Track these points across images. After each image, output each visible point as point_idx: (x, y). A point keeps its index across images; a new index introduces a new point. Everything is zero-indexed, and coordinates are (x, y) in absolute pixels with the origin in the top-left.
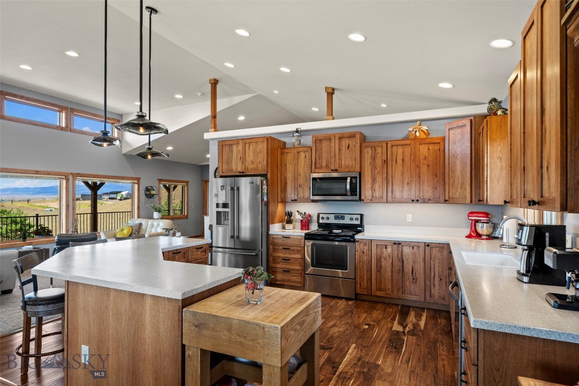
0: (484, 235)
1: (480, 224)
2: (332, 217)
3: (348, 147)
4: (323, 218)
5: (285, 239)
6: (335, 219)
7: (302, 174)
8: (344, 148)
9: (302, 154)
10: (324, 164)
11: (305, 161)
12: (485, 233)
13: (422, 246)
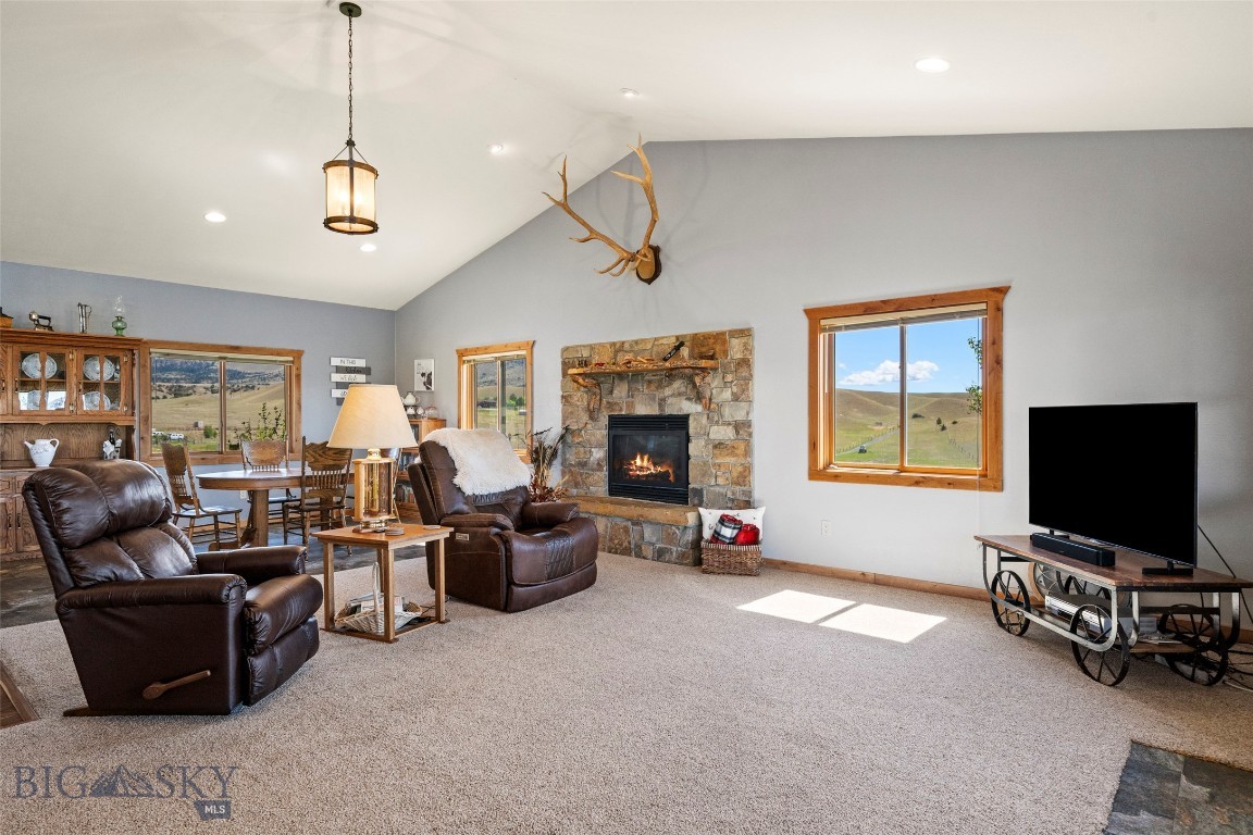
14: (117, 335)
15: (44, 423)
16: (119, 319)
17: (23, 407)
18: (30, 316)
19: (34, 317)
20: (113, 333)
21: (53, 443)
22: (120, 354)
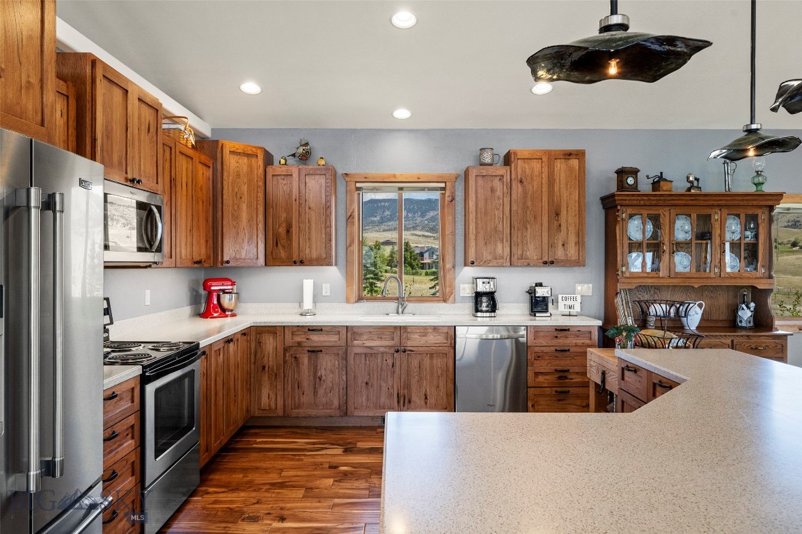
0: (229, 310)
1: (227, 296)
3: (149, 130)
8: (143, 127)
10: (115, 158)
12: (231, 308)
13: (239, 336)
14: (757, 191)
15: (696, 286)
16: (758, 173)
17: (679, 269)
18: (688, 178)
19: (691, 179)
20: (753, 189)
21: (700, 306)
22: (759, 212)
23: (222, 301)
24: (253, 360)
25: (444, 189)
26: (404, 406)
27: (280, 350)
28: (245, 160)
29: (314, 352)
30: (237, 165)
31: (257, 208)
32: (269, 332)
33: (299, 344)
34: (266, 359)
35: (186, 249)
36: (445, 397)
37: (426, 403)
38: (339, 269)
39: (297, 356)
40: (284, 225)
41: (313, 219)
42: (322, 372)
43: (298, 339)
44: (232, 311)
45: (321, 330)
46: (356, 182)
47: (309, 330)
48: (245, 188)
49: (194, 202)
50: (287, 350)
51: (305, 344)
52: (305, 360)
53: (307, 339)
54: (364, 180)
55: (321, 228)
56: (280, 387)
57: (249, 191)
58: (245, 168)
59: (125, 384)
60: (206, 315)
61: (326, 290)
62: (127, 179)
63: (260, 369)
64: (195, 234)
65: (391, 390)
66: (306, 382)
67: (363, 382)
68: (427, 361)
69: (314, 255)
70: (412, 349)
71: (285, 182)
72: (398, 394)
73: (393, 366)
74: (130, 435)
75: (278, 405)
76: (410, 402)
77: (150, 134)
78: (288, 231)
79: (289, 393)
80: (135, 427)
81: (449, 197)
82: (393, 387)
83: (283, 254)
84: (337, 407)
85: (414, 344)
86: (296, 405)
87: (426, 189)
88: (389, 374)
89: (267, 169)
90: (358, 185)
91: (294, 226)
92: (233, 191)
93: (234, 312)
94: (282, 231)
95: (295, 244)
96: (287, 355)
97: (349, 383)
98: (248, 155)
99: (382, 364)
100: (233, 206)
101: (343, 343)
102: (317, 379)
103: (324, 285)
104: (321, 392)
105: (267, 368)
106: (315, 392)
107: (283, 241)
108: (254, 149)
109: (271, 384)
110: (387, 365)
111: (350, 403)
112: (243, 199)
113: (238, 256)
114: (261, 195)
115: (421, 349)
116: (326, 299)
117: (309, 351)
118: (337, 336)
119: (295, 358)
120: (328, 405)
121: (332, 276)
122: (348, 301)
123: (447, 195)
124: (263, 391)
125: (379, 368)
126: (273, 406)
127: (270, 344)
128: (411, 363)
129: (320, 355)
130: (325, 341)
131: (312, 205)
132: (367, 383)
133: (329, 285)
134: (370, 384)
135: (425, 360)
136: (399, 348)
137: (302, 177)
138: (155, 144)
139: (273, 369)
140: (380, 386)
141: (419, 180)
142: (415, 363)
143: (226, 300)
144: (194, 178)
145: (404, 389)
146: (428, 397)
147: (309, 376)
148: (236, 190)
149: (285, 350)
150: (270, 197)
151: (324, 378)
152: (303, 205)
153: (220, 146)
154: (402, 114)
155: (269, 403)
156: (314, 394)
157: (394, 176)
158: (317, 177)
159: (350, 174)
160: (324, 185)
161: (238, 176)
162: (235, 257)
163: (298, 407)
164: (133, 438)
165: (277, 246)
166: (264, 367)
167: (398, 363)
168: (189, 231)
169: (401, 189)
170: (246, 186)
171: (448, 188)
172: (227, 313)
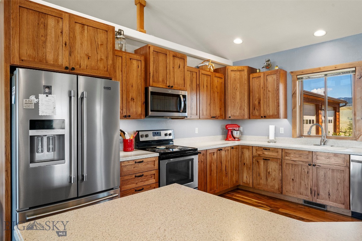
0: (236, 138)
1: (236, 132)
2: (150, 134)
3: (179, 67)
4: (142, 136)
5: (137, 164)
6: (154, 136)
7: (134, 85)
8: (176, 66)
9: (135, 62)
10: (161, 79)
11: (137, 71)
12: (237, 137)
23: (233, 134)
24: (240, 160)
25: (355, 71)
26: (315, 196)
27: (251, 157)
28: (238, 73)
29: (266, 160)
30: (235, 75)
31: (244, 94)
32: (246, 148)
33: (259, 155)
34: (245, 160)
35: (207, 112)
36: (342, 197)
37: (329, 198)
38: (289, 120)
39: (259, 161)
40: (257, 100)
41: (271, 96)
42: (270, 170)
43: (259, 153)
44: (238, 138)
45: (269, 149)
46: (297, 75)
47: (263, 149)
48: (238, 85)
49: (211, 93)
50: (254, 157)
51: (262, 156)
52: (262, 163)
53: (263, 153)
54: (302, 74)
55: (274, 100)
56: (251, 174)
57: (240, 86)
58: (238, 77)
59: (150, 158)
60: (227, 139)
61: (282, 130)
62: (166, 86)
63: (243, 164)
64: (212, 106)
65: (307, 186)
66: (263, 174)
67: (290, 178)
68: (329, 173)
69: (271, 114)
70: (320, 165)
71: (258, 80)
72: (311, 189)
73: (308, 173)
74: (153, 178)
75: (250, 182)
76: (318, 194)
77: (180, 69)
78: (259, 103)
79: (255, 177)
80: (156, 175)
81: (358, 75)
82: (308, 184)
83: (257, 113)
84: (277, 189)
85: (321, 162)
86: (258, 184)
87: (341, 73)
88: (306, 177)
89: (250, 76)
90: (298, 77)
91: (262, 100)
92: (233, 86)
93: (239, 139)
94: (257, 103)
95: (262, 109)
96: (254, 159)
97: (283, 178)
98: (240, 71)
99: (302, 171)
100: (233, 93)
101: (280, 157)
102: (268, 174)
103: (281, 128)
104: (269, 180)
105: (246, 164)
106: (267, 179)
107: (257, 107)
108: (243, 68)
109: (248, 172)
110: (305, 172)
111: (284, 189)
112: (237, 90)
113: (235, 115)
114: (246, 87)
115: (325, 165)
116: (282, 135)
117: (263, 159)
118: (277, 153)
119: (258, 161)
120: (273, 186)
121: (284, 124)
122: (293, 137)
123: (356, 75)
124: (244, 174)
125: (300, 173)
126: (248, 182)
127: (247, 154)
128: (319, 173)
129: (269, 162)
130: (271, 155)
131: (270, 90)
132: (293, 180)
133: (283, 128)
134: (295, 180)
135: (328, 173)
136: (311, 163)
137: (265, 77)
138: (183, 72)
139: (248, 165)
140: (301, 183)
141: (336, 69)
142: (322, 173)
143: (236, 134)
144: (212, 83)
145: (315, 187)
146: (331, 195)
147: (264, 171)
148: (234, 86)
149: (253, 157)
150: (251, 88)
151: (271, 173)
152: (266, 90)
153: (227, 69)
154: (320, 33)
155: (247, 180)
156: (266, 180)
157: (320, 69)
158: (272, 76)
159: (294, 72)
160: (276, 79)
161: (235, 80)
162: (234, 115)
163: (259, 184)
164: (154, 178)
165: (254, 110)
166: (244, 164)
167: (311, 171)
168: (208, 104)
169: (326, 75)
170: (239, 84)
171: (357, 70)
172: (236, 139)
